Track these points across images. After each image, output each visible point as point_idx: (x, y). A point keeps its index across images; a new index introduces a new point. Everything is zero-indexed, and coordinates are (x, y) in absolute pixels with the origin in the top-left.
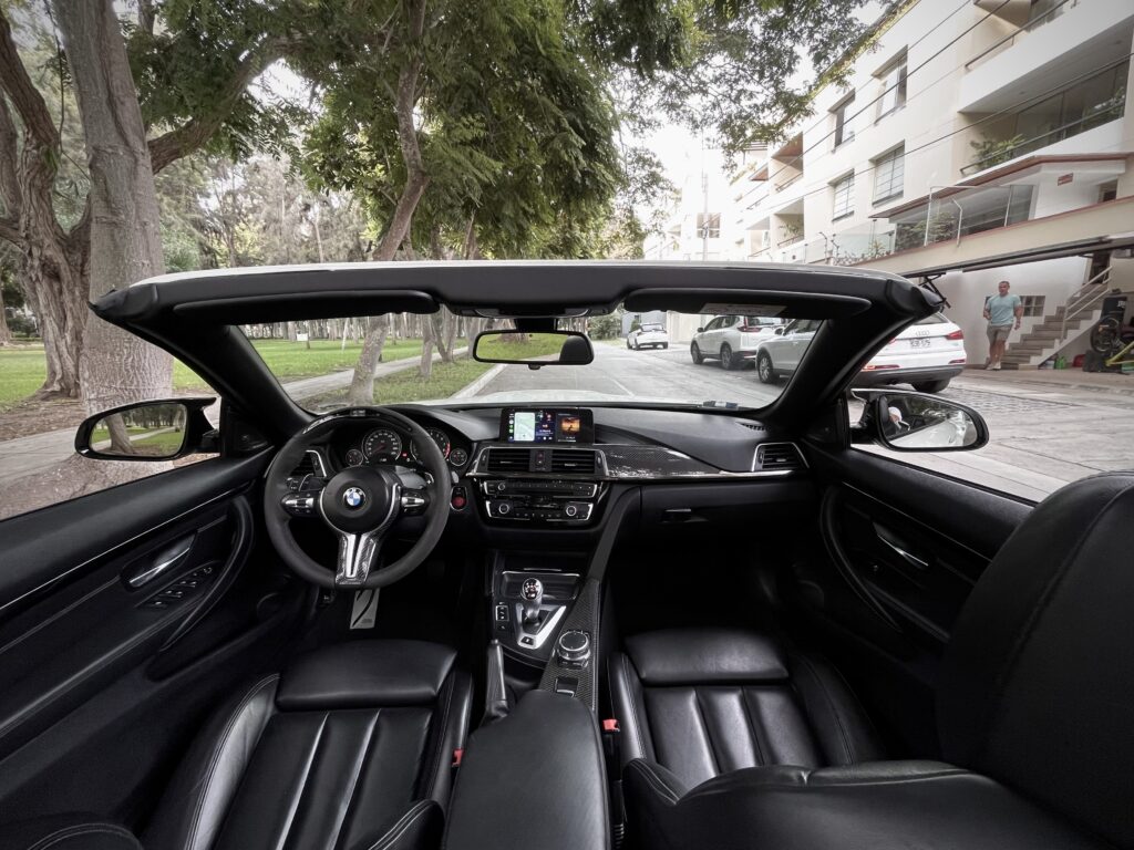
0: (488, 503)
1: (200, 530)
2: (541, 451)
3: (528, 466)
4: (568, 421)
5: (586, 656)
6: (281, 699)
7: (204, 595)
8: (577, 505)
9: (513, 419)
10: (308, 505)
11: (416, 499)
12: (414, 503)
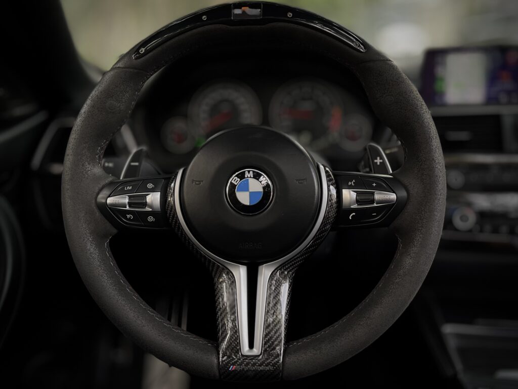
10: (151, 207)
11: (376, 192)
12: (373, 201)
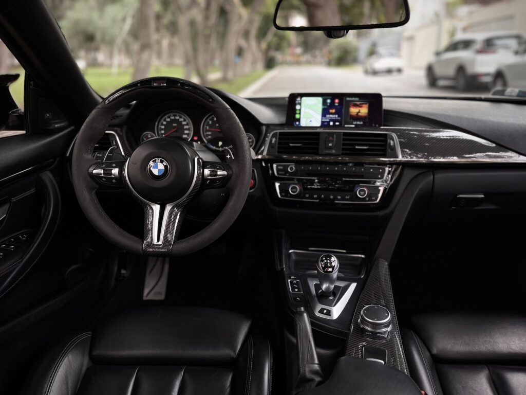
0: (277, 185)
1: (14, 200)
2: (331, 134)
3: (317, 149)
4: (356, 106)
5: (389, 329)
6: (95, 353)
7: (22, 258)
8: (367, 187)
9: (300, 104)
10: (114, 175)
11: (218, 171)
12: (217, 175)
